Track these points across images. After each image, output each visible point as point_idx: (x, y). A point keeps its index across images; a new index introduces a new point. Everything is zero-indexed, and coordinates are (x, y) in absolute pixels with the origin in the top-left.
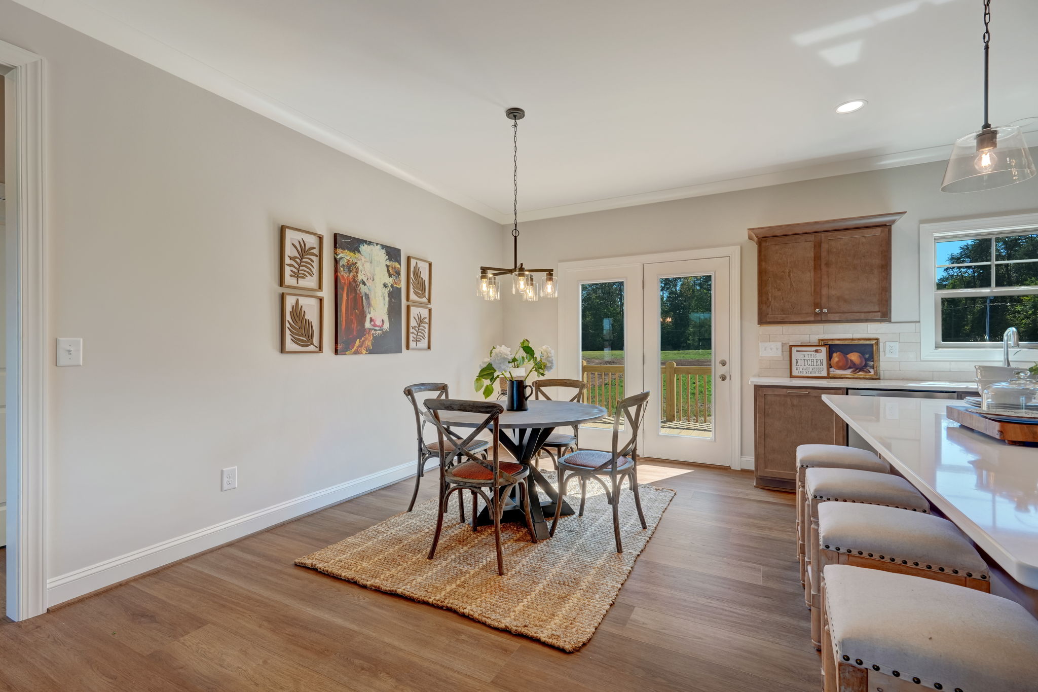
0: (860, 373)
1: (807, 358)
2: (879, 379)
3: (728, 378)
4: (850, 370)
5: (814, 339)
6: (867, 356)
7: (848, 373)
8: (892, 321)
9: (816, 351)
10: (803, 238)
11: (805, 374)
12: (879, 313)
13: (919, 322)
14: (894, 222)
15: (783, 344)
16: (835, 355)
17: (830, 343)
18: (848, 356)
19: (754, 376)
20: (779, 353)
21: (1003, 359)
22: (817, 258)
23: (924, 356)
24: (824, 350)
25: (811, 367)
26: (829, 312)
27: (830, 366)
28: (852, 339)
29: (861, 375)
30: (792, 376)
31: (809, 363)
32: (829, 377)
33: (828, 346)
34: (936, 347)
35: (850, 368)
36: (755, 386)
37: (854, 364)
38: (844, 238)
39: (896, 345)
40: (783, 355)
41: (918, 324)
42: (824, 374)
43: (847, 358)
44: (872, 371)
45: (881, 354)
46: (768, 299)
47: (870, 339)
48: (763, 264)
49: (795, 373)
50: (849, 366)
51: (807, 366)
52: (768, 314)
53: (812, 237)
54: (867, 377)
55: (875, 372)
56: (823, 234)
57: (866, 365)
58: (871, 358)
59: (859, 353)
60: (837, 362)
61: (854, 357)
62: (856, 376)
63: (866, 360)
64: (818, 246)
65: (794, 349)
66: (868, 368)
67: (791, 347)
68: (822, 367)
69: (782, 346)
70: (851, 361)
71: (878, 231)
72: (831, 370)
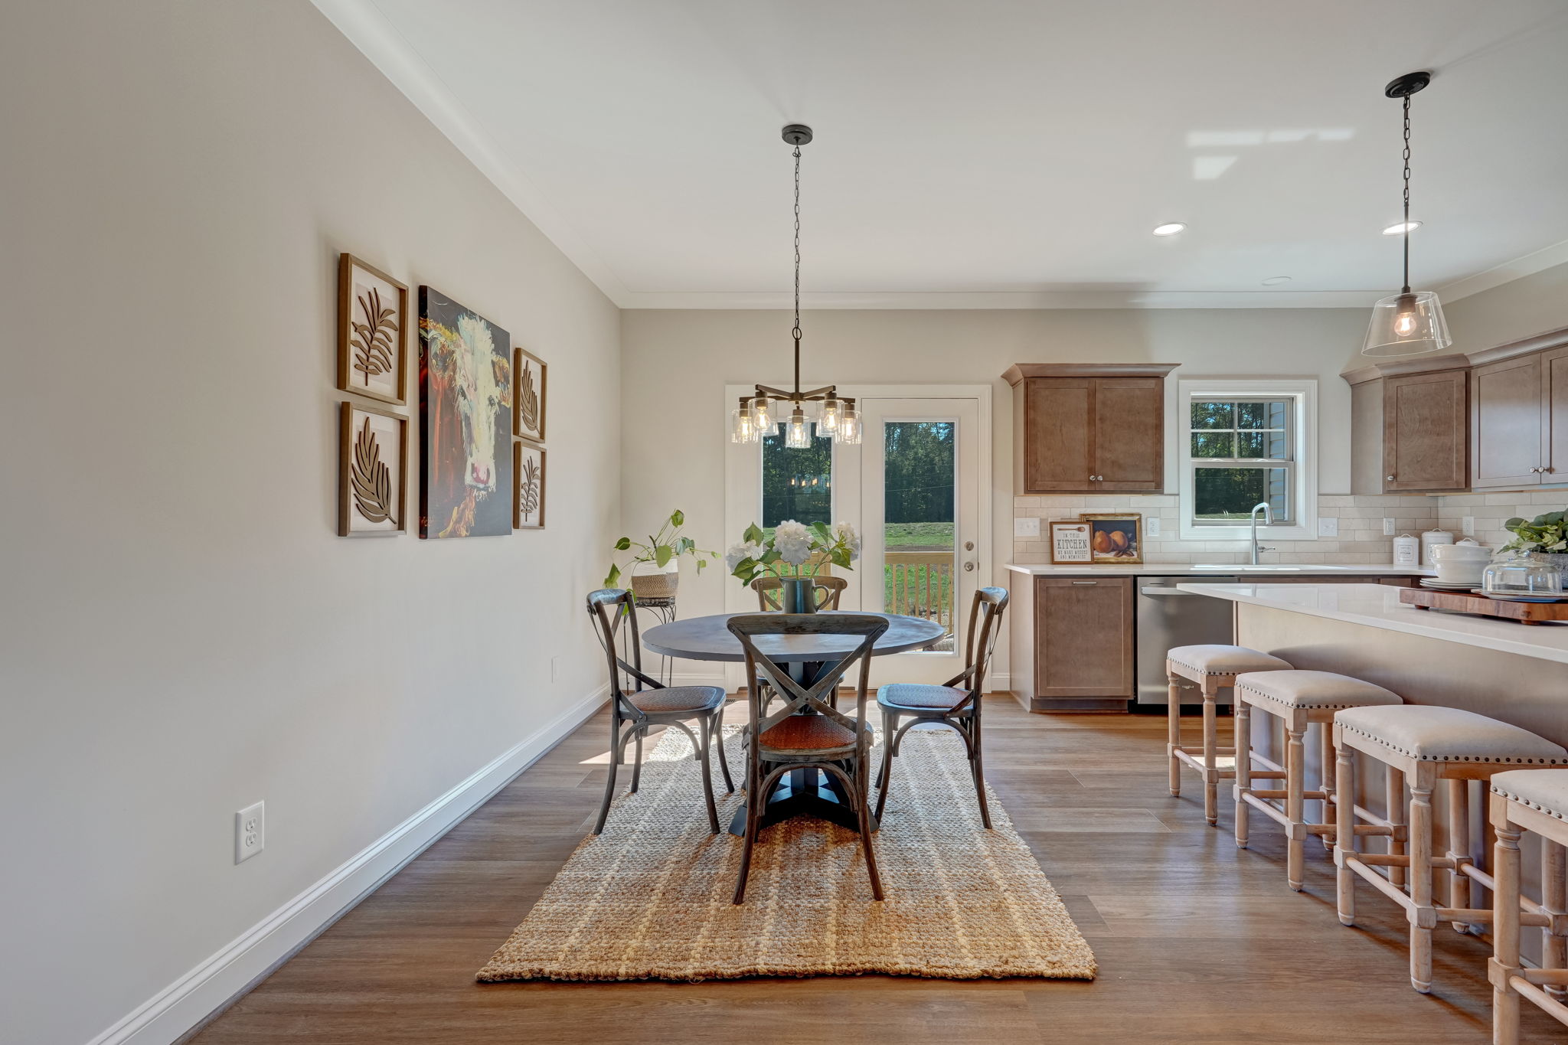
0: (1124, 556)
1: (1069, 538)
2: (1142, 563)
3: (976, 567)
4: (1113, 553)
5: (1075, 513)
6: (1130, 535)
7: (1110, 556)
8: (1166, 492)
9: (1079, 529)
10: (1076, 382)
11: (1067, 560)
12: (1153, 484)
13: (1178, 495)
14: (1166, 374)
15: (1042, 521)
16: (1097, 534)
17: (1092, 519)
18: (1111, 535)
19: (1008, 563)
20: (1037, 533)
21: (1250, 538)
22: (1091, 411)
23: (1183, 536)
24: (1086, 527)
25: (1074, 550)
26: (1104, 480)
27: (1093, 549)
28: (1115, 515)
29: (1125, 558)
30: (1053, 563)
31: (1072, 544)
32: (1094, 562)
33: (1091, 523)
34: (1193, 525)
35: (1113, 550)
36: (1035, 576)
37: (1118, 545)
38: (1121, 387)
39: (1157, 521)
40: (1041, 534)
41: (1177, 497)
42: (1088, 558)
43: (1110, 538)
44: (1135, 553)
45: (1144, 532)
46: (1037, 460)
47: (1132, 515)
48: (1031, 414)
49: (1057, 558)
50: (1111, 548)
51: (1070, 549)
52: (1036, 480)
53: (1085, 383)
54: (1131, 560)
55: (1138, 555)
56: (1098, 381)
57: (1129, 547)
58: (1134, 538)
59: (1121, 531)
60: (1100, 543)
61: (1117, 536)
62: (1120, 559)
63: (1130, 540)
64: (1092, 394)
65: (1056, 527)
66: (1131, 550)
67: (1052, 524)
68: (1085, 549)
69: (1041, 523)
70: (1114, 541)
71: (1151, 383)
72: (1095, 552)
